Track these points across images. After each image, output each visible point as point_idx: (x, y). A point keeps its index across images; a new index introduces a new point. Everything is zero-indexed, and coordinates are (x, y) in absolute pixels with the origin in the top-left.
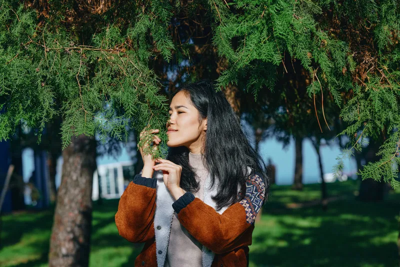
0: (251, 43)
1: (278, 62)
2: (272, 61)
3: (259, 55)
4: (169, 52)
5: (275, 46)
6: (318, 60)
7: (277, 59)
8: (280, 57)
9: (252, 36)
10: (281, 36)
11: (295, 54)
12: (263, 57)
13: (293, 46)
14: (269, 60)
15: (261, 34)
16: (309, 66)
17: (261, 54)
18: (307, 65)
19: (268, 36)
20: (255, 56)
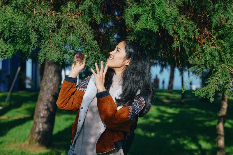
0: (143, 19)
1: (156, 31)
2: (153, 30)
3: (146, 26)
4: (100, 20)
5: (155, 22)
6: (177, 32)
7: (156, 29)
8: (157, 28)
9: (144, 15)
10: (159, 17)
11: (166, 27)
12: (148, 28)
13: (165, 23)
14: (151, 29)
15: (148, 15)
16: (172, 34)
17: (147, 26)
18: (171, 34)
19: (152, 16)
20: (144, 27)
